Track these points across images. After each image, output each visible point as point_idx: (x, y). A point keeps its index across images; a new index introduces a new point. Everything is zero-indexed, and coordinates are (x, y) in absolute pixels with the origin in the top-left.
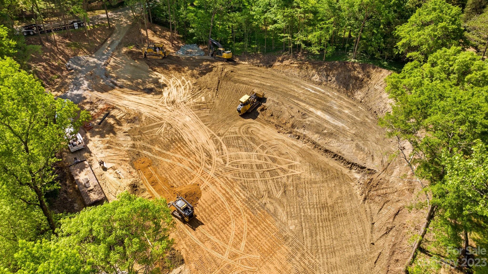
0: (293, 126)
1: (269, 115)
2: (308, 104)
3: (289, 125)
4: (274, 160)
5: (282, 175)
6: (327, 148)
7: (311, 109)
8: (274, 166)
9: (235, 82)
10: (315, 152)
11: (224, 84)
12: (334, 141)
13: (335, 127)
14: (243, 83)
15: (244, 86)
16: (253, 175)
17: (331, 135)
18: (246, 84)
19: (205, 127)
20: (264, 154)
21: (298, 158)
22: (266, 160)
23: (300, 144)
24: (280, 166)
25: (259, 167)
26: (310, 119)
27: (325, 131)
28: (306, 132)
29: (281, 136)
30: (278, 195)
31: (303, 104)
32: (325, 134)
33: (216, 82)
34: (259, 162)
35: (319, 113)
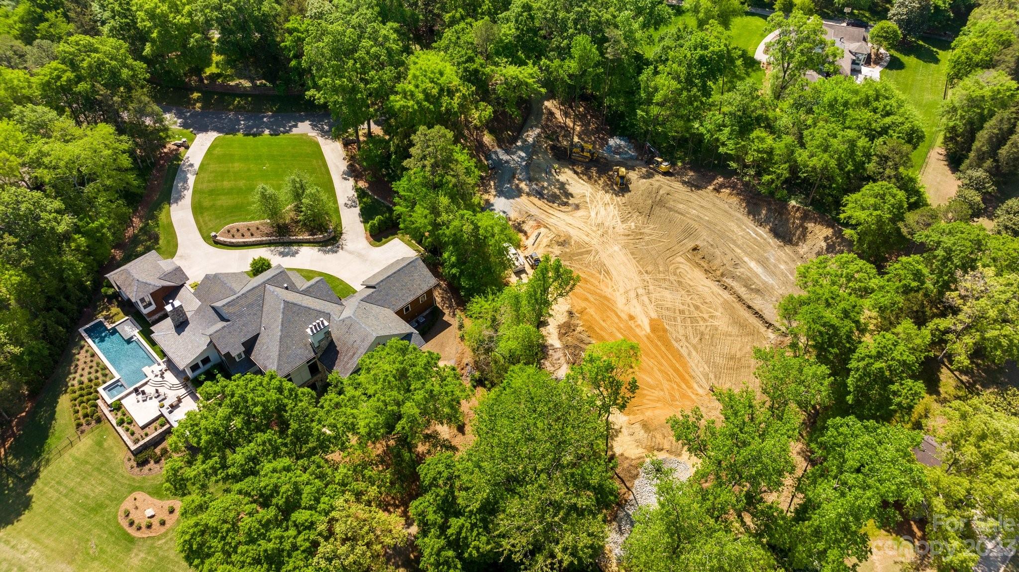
0: (722, 275)
1: (700, 256)
2: (744, 251)
3: (718, 273)
4: (697, 308)
5: (701, 323)
6: (751, 304)
7: (746, 259)
8: (696, 314)
9: (670, 209)
10: (738, 306)
11: (657, 209)
12: (759, 298)
13: (764, 283)
14: (679, 213)
15: (680, 216)
16: (675, 319)
17: (757, 291)
18: (682, 214)
19: (634, 261)
20: (688, 300)
21: (720, 310)
22: (689, 306)
23: (726, 295)
24: (701, 315)
25: (682, 312)
26: (742, 270)
27: (753, 287)
28: (734, 284)
29: (709, 283)
30: (695, 341)
31: (739, 251)
32: (752, 289)
33: (649, 207)
34: (682, 307)
35: (753, 265)
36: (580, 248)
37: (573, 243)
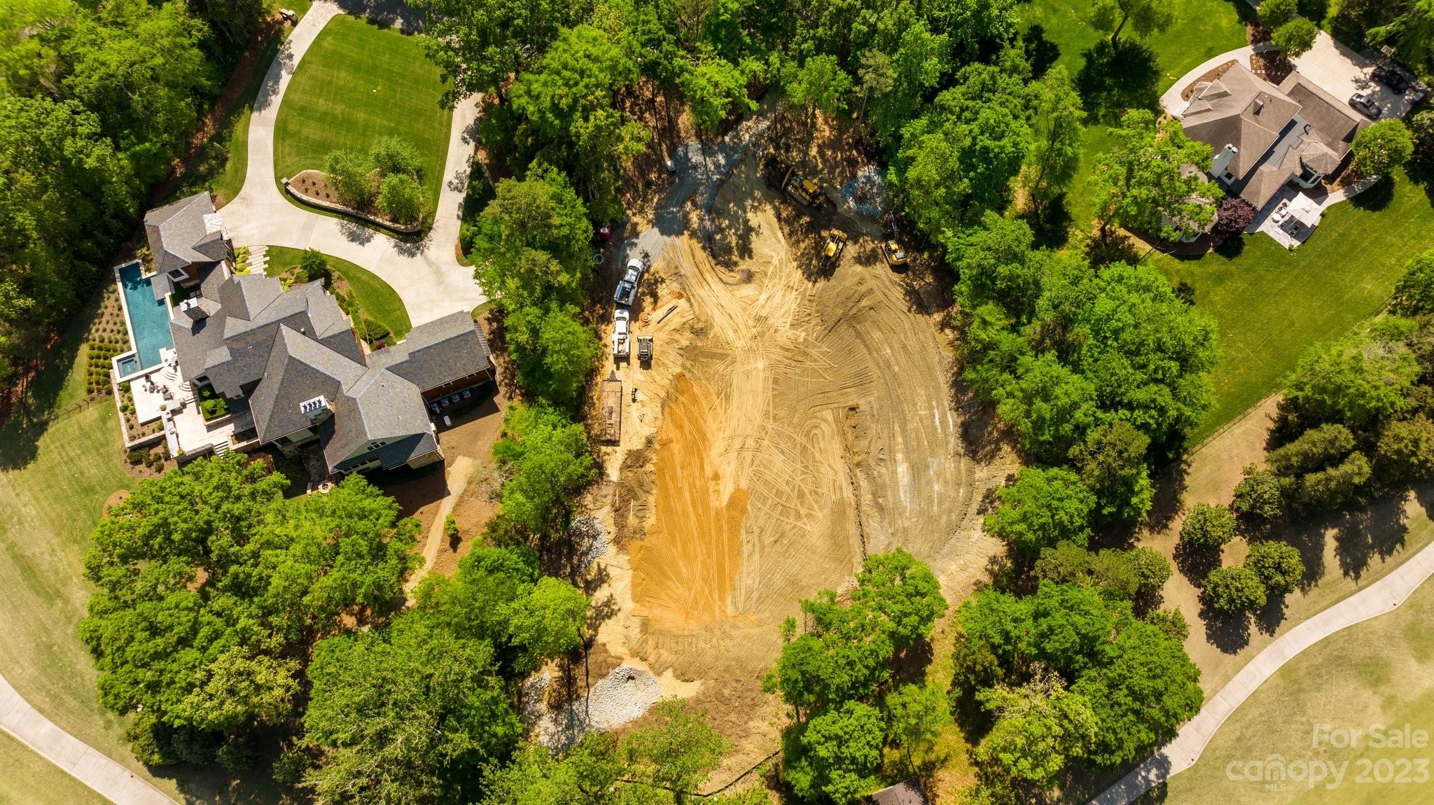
0: (858, 465)
1: (853, 423)
2: (906, 443)
3: (857, 459)
4: (801, 495)
5: (791, 520)
6: (864, 520)
7: (899, 456)
8: (794, 503)
9: (859, 335)
10: (851, 513)
11: (844, 327)
12: (877, 519)
13: (897, 502)
14: (866, 346)
15: (865, 351)
16: (766, 499)
17: (881, 509)
18: (869, 349)
19: (771, 393)
20: (798, 481)
21: (827, 510)
22: (792, 490)
23: (848, 493)
24: (799, 507)
25: (779, 494)
26: (884, 470)
27: (880, 500)
28: (864, 483)
29: (840, 466)
30: (768, 540)
31: (900, 440)
32: (877, 503)
33: (835, 319)
34: (784, 487)
35: (902, 469)
36: (716, 347)
37: (711, 335)
